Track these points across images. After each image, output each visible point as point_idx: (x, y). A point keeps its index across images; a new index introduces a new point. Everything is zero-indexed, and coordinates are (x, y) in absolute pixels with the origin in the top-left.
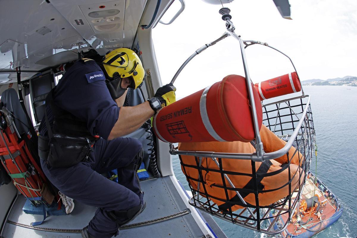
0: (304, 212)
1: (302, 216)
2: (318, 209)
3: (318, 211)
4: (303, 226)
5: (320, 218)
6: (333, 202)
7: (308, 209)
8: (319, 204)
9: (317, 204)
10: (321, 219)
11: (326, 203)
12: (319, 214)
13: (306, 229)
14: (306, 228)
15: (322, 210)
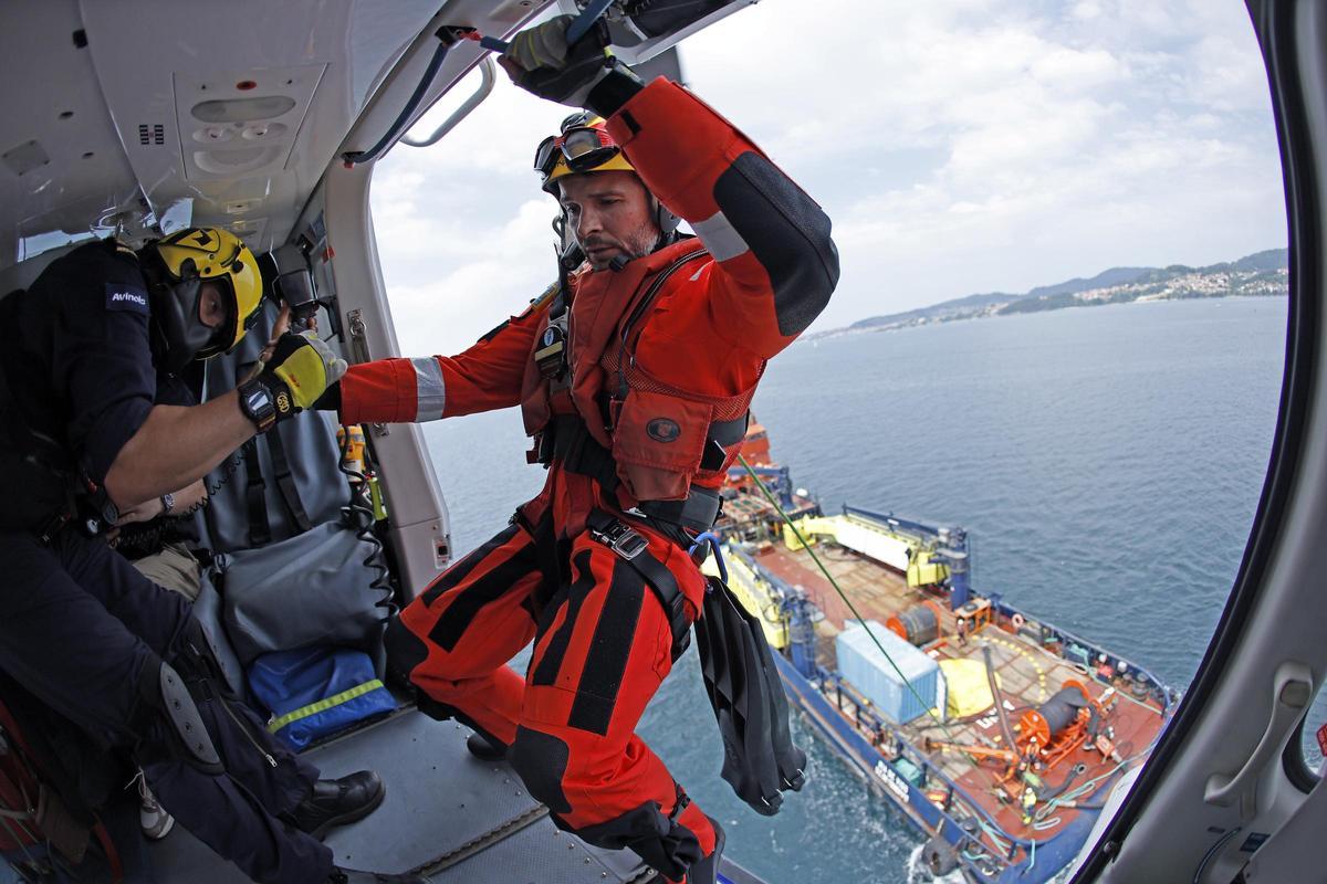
0: (1044, 752)
1: (1038, 766)
2: (1092, 730)
3: (1096, 735)
4: (1058, 802)
5: (1114, 754)
6: (1139, 691)
7: (1055, 738)
8: (1094, 709)
9: (1085, 713)
10: (1119, 759)
11: (1115, 700)
12: (1104, 744)
13: (1077, 807)
14: (1073, 804)
15: (1106, 727)
